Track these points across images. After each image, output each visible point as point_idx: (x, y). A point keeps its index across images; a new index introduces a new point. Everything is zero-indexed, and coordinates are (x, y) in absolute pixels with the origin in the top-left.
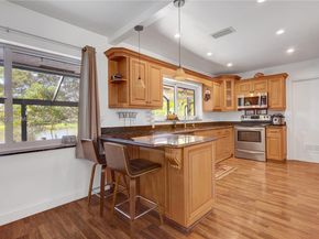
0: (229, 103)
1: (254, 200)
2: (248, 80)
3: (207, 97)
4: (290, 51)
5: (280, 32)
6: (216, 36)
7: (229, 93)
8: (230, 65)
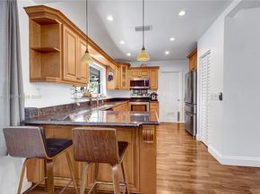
0: (124, 84)
1: (167, 154)
2: (137, 68)
3: (110, 78)
4: (167, 53)
5: (172, 39)
6: (137, 29)
7: (124, 76)
8: (129, 55)
